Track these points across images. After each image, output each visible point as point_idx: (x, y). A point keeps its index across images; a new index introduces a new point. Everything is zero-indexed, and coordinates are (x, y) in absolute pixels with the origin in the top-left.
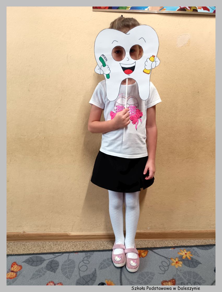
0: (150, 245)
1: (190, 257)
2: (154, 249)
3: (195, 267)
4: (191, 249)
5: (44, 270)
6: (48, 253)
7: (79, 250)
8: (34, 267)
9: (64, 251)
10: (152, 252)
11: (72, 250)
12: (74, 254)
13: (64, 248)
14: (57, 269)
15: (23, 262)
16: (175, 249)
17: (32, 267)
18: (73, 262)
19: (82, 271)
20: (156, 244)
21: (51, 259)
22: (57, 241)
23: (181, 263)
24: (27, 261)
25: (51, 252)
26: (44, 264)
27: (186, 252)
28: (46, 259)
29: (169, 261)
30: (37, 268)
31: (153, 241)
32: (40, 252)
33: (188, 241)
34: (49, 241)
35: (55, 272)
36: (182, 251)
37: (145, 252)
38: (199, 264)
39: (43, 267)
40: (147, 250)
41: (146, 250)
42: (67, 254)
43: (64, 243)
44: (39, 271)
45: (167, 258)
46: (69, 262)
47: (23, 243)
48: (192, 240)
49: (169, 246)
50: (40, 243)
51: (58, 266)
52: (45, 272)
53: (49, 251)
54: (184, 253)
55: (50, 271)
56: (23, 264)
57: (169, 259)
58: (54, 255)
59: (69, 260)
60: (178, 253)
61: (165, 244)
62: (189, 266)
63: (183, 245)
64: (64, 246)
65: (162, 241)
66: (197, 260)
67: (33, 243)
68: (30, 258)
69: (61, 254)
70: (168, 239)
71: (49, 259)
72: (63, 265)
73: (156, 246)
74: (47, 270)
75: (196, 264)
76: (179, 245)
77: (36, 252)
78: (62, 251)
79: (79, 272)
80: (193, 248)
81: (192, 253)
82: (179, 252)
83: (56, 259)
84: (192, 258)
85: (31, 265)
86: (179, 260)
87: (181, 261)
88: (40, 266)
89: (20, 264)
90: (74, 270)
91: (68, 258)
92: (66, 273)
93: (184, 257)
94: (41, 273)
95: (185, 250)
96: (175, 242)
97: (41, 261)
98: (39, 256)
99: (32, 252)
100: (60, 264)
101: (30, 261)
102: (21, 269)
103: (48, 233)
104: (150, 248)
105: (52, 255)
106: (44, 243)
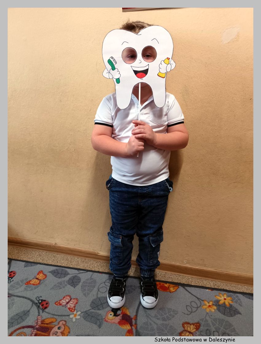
0: (184, 281)
1: (229, 304)
2: (186, 286)
3: (232, 316)
4: (233, 295)
5: (65, 283)
6: (73, 268)
7: (104, 271)
8: (57, 278)
9: (89, 269)
10: (184, 289)
11: (97, 270)
12: (98, 274)
13: (91, 266)
14: (77, 285)
15: (49, 272)
16: (213, 291)
17: (55, 278)
18: (95, 282)
19: (100, 292)
20: (191, 281)
21: (74, 275)
22: (86, 258)
23: (215, 308)
24: (53, 272)
25: (77, 268)
26: (67, 278)
27: (226, 297)
28: (70, 273)
29: (201, 303)
30: (60, 280)
31: (189, 277)
32: (67, 266)
33: (235, 285)
34: (78, 257)
35: (74, 288)
36: (221, 295)
37: (175, 287)
38: (237, 314)
39: (65, 281)
40: (179, 285)
41: (177, 285)
42: (91, 273)
43: (92, 262)
44: (60, 283)
45: (200, 299)
46: (90, 281)
47: (54, 255)
48: (239, 286)
49: (207, 286)
50: (69, 257)
51: (80, 282)
52: (66, 285)
53: (76, 267)
54: (223, 298)
55: (71, 285)
56: (48, 274)
57: (201, 300)
58: (79, 271)
59: (91, 278)
60: (215, 296)
61: (203, 283)
62: (224, 314)
63: (225, 289)
64: (91, 265)
65: (200, 279)
66: (237, 309)
67: (63, 256)
68: (57, 269)
69: (86, 272)
70: (208, 279)
71: (73, 274)
72: (84, 282)
73: (190, 283)
74: (68, 283)
75: (234, 313)
76: (220, 288)
77: (63, 265)
78: (87, 269)
79: (98, 292)
80: (237, 294)
81: (234, 299)
82: (217, 296)
83: (80, 275)
84: (231, 306)
85: (55, 276)
86: (214, 304)
87: (216, 306)
88: (62, 279)
89: (46, 274)
90: (93, 289)
91: (91, 277)
92: (85, 290)
93: (221, 302)
94: (62, 285)
95: (225, 295)
96: (217, 284)
97: (65, 274)
98: (64, 270)
99: (60, 265)
100: (82, 281)
101: (55, 272)
102: (45, 278)
103: (77, 248)
104: (182, 284)
105: (77, 271)
106: (73, 258)
